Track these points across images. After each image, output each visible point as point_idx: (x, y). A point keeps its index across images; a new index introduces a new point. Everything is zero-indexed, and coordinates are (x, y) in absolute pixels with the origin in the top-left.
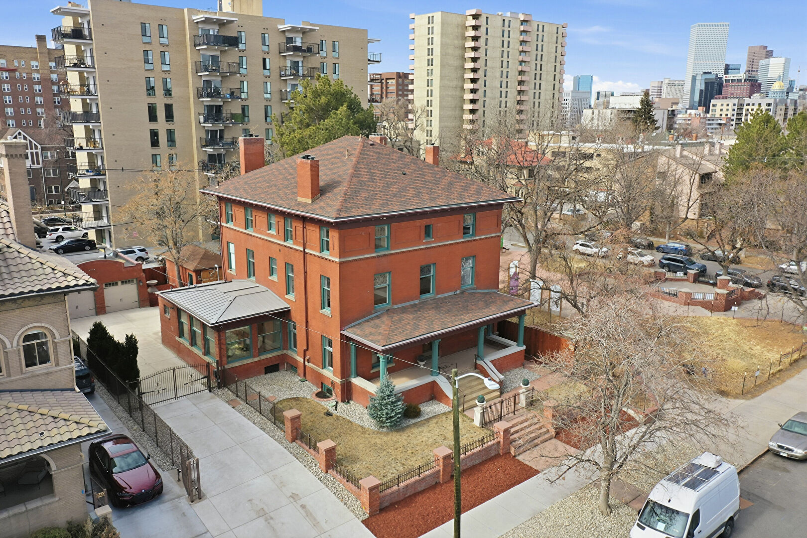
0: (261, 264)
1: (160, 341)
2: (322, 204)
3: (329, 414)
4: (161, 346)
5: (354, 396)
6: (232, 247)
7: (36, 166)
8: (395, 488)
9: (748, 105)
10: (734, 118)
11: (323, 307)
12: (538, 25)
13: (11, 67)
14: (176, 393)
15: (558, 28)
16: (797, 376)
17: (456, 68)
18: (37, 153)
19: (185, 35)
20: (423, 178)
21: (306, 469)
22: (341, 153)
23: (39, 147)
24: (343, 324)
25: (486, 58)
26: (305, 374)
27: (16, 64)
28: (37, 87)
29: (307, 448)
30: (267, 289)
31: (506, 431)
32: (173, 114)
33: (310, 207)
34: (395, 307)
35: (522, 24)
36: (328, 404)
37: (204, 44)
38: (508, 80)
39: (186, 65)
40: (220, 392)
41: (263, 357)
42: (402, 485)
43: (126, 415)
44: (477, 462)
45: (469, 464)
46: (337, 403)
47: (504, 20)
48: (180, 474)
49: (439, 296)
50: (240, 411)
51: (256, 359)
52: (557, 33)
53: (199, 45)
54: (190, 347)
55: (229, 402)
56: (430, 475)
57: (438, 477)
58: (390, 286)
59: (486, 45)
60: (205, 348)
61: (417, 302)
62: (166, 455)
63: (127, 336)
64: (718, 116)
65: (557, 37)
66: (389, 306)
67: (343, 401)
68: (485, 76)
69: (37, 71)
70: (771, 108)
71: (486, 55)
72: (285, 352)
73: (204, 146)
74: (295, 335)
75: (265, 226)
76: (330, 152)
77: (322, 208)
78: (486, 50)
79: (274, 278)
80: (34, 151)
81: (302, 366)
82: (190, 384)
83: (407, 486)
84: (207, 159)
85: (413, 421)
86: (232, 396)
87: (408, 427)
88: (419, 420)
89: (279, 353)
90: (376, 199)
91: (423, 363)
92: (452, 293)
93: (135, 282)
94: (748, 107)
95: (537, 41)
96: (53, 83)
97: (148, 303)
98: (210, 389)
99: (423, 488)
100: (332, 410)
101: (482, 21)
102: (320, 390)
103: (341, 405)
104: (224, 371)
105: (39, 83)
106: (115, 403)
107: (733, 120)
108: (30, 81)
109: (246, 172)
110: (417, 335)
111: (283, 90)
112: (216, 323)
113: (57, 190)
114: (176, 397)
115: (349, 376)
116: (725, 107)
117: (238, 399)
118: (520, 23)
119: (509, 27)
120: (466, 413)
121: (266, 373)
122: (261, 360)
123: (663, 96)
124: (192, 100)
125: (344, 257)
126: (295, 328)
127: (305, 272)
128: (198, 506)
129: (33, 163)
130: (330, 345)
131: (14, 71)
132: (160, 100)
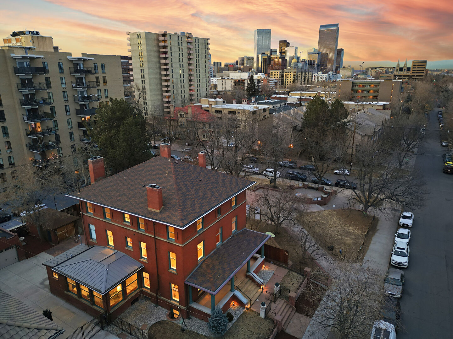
0: (119, 240)
2: (167, 214)
3: (183, 329)
4: (51, 294)
6: (93, 227)
10: (281, 78)
11: (169, 268)
12: (196, 39)
20: (210, 181)
24: (185, 278)
25: (172, 57)
26: (157, 303)
30: (124, 254)
32: (4, 116)
36: (179, 322)
39: (10, 85)
40: (110, 328)
41: (130, 297)
46: (184, 320)
47: (179, 37)
49: (224, 242)
53: (18, 73)
59: (171, 50)
60: (92, 301)
61: (215, 249)
64: (273, 78)
65: (205, 45)
66: (204, 258)
67: (187, 318)
68: (172, 67)
70: (296, 74)
71: (171, 56)
72: (141, 289)
73: (28, 134)
76: (153, 168)
77: (169, 217)
78: (171, 53)
79: (130, 248)
86: (120, 331)
87: (230, 329)
88: (233, 322)
89: (137, 291)
92: (229, 238)
95: (196, 47)
98: (103, 328)
100: (184, 326)
101: (167, 38)
102: (170, 312)
103: (187, 321)
104: (110, 314)
107: (280, 80)
111: (76, 96)
112: (106, 291)
115: (189, 303)
116: (276, 74)
117: (124, 331)
118: (186, 38)
119: (182, 40)
121: (132, 306)
122: (129, 299)
123: (245, 65)
124: (17, 107)
125: (185, 243)
127: (156, 249)
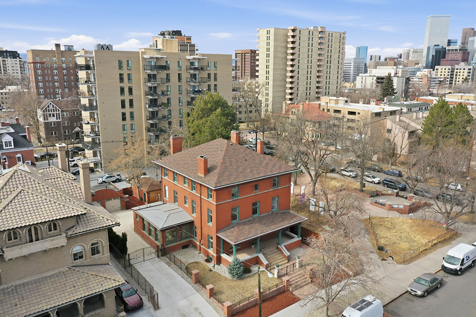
0: (181, 198)
1: (133, 230)
2: (209, 178)
3: (211, 270)
4: (134, 233)
5: (222, 262)
6: (167, 188)
7: (58, 120)
8: (238, 306)
9: (457, 69)
10: (449, 77)
11: (208, 222)
12: (329, 33)
13: (42, 61)
14: (144, 259)
15: (340, 34)
16: (434, 252)
17: (283, 58)
18: (59, 113)
19: (139, 65)
20: (255, 161)
21: (201, 296)
22: (217, 148)
23: (60, 110)
24: (218, 231)
25: (299, 53)
26: (200, 250)
27: (45, 60)
28: (55, 71)
29: (202, 287)
30: (183, 210)
31: (288, 281)
32: (133, 103)
33: (203, 179)
34: (241, 222)
35: (320, 33)
36: (210, 265)
37: (149, 70)
38: (312, 64)
39: (140, 79)
40: (163, 258)
41: (181, 242)
42: (241, 305)
43: (123, 269)
44: (275, 294)
45: (271, 295)
46: (214, 265)
47: (309, 32)
48: (150, 298)
49: (261, 215)
50: (172, 268)
51: (179, 243)
52: (340, 37)
53: (147, 70)
54: (148, 236)
55: (167, 263)
56: (254, 300)
57: (257, 302)
58: (239, 213)
59: (299, 46)
60: (156, 238)
61: (251, 219)
62: (143, 289)
63: (123, 233)
64: (439, 76)
65: (340, 40)
66: (238, 222)
67: (217, 264)
68: (299, 63)
69: (56, 63)
70: (471, 71)
71: (299, 51)
72: (191, 239)
73: (148, 119)
74: (196, 232)
75: (183, 182)
76: (213, 147)
77: (209, 181)
78: (299, 48)
79: (187, 205)
80: (58, 112)
81: (199, 246)
82: (150, 255)
83: (243, 305)
84: (149, 126)
85: (248, 275)
86: (168, 260)
87: (245, 278)
88: (250, 274)
89: (188, 240)
90: (233, 175)
91: (254, 246)
92: (267, 214)
93: (119, 198)
94: (457, 71)
95: (329, 42)
96: (64, 69)
97: (125, 208)
98: (158, 257)
99: (250, 306)
100: (212, 269)
101: (297, 32)
102: (207, 258)
103: (216, 266)
104: (165, 248)
105: (56, 69)
106: (118, 263)
107: (448, 78)
108: (52, 69)
109: (173, 153)
110: (250, 237)
111: (188, 89)
112: (162, 228)
113: (69, 133)
114: (144, 261)
115: (220, 253)
116: (443, 70)
117: (171, 262)
118: (318, 33)
119: (313, 35)
120: (271, 271)
121: (183, 249)
122: (181, 243)
123: (410, 59)
124: (143, 97)
125: (219, 202)
126: (196, 228)
127: (201, 206)
128: (158, 312)
129: (57, 119)
130: (212, 238)
131: (43, 63)
132: (127, 97)
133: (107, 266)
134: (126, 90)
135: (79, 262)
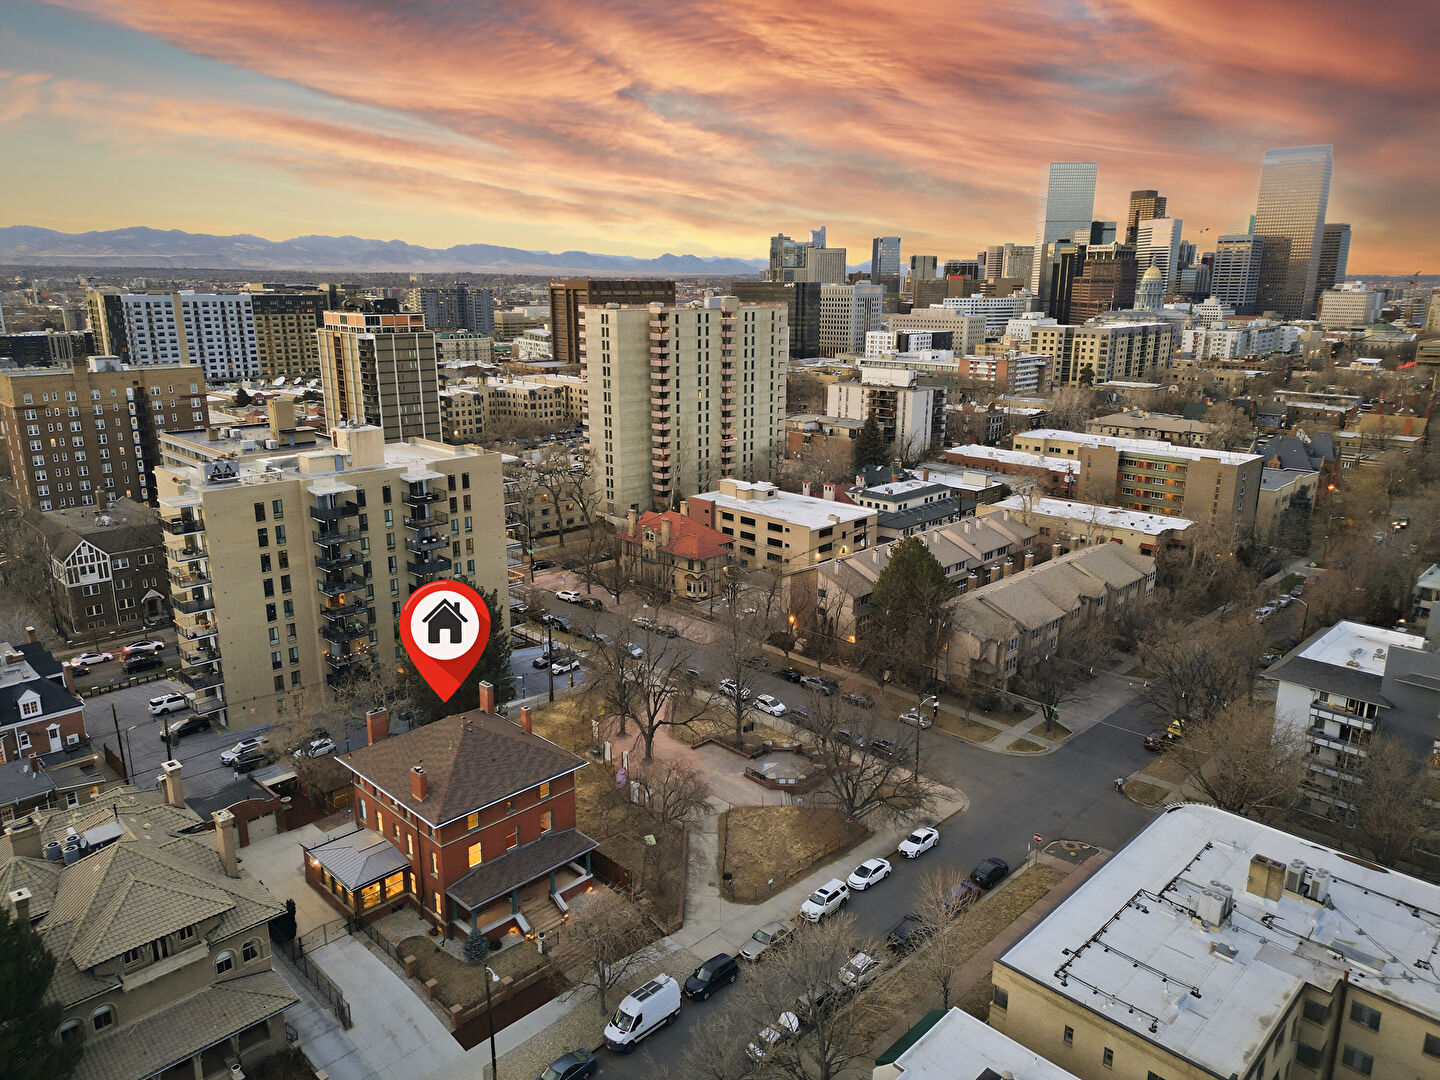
2: (429, 805)
3: (438, 950)
4: (306, 885)
5: (456, 934)
6: (363, 803)
7: (105, 579)
8: (474, 1009)
9: (1079, 336)
10: (1062, 353)
11: (432, 872)
13: (41, 403)
14: (326, 940)
15: (773, 312)
17: (640, 377)
18: (105, 564)
19: (301, 505)
21: (418, 999)
23: (108, 556)
25: (678, 365)
26: (422, 913)
27: (46, 399)
28: (74, 425)
29: (420, 983)
30: (391, 844)
31: (557, 956)
33: (420, 808)
35: (723, 317)
36: (437, 941)
39: (302, 534)
40: (358, 935)
41: (390, 902)
42: (478, 1006)
43: (291, 963)
44: (534, 982)
46: (444, 939)
47: (699, 315)
49: (523, 846)
50: (374, 952)
51: (385, 904)
52: (773, 318)
54: (331, 894)
55: (366, 944)
56: (496, 999)
57: (502, 999)
59: (677, 349)
60: (345, 899)
61: (505, 855)
62: (325, 996)
63: (287, 902)
67: (448, 938)
68: (678, 387)
69: (75, 404)
71: (678, 362)
72: (407, 894)
73: (323, 613)
78: (678, 355)
79: (398, 839)
80: (102, 562)
82: (336, 932)
83: (482, 1006)
84: (327, 626)
85: (494, 954)
86: (368, 939)
87: (491, 958)
88: (499, 951)
89: (402, 896)
90: (469, 795)
92: (534, 842)
93: (273, 810)
94: (1078, 339)
95: (746, 333)
96: (97, 417)
97: (285, 828)
98: (350, 933)
101: (670, 320)
102: (432, 928)
103: (447, 941)
105: (77, 419)
106: (281, 953)
107: (1059, 357)
108: (65, 419)
109: (372, 743)
110: (498, 892)
111: (408, 540)
112: (355, 886)
113: (130, 604)
114: (326, 944)
115: (452, 919)
117: (372, 940)
118: (720, 316)
119: (707, 321)
120: (534, 941)
121: (393, 913)
122: (389, 904)
123: (1005, 275)
125: (446, 843)
127: (420, 845)
128: (350, 1032)
129: (101, 577)
131: (43, 407)
132: (276, 573)
133: (269, 974)
134: (275, 561)
135: (226, 974)
